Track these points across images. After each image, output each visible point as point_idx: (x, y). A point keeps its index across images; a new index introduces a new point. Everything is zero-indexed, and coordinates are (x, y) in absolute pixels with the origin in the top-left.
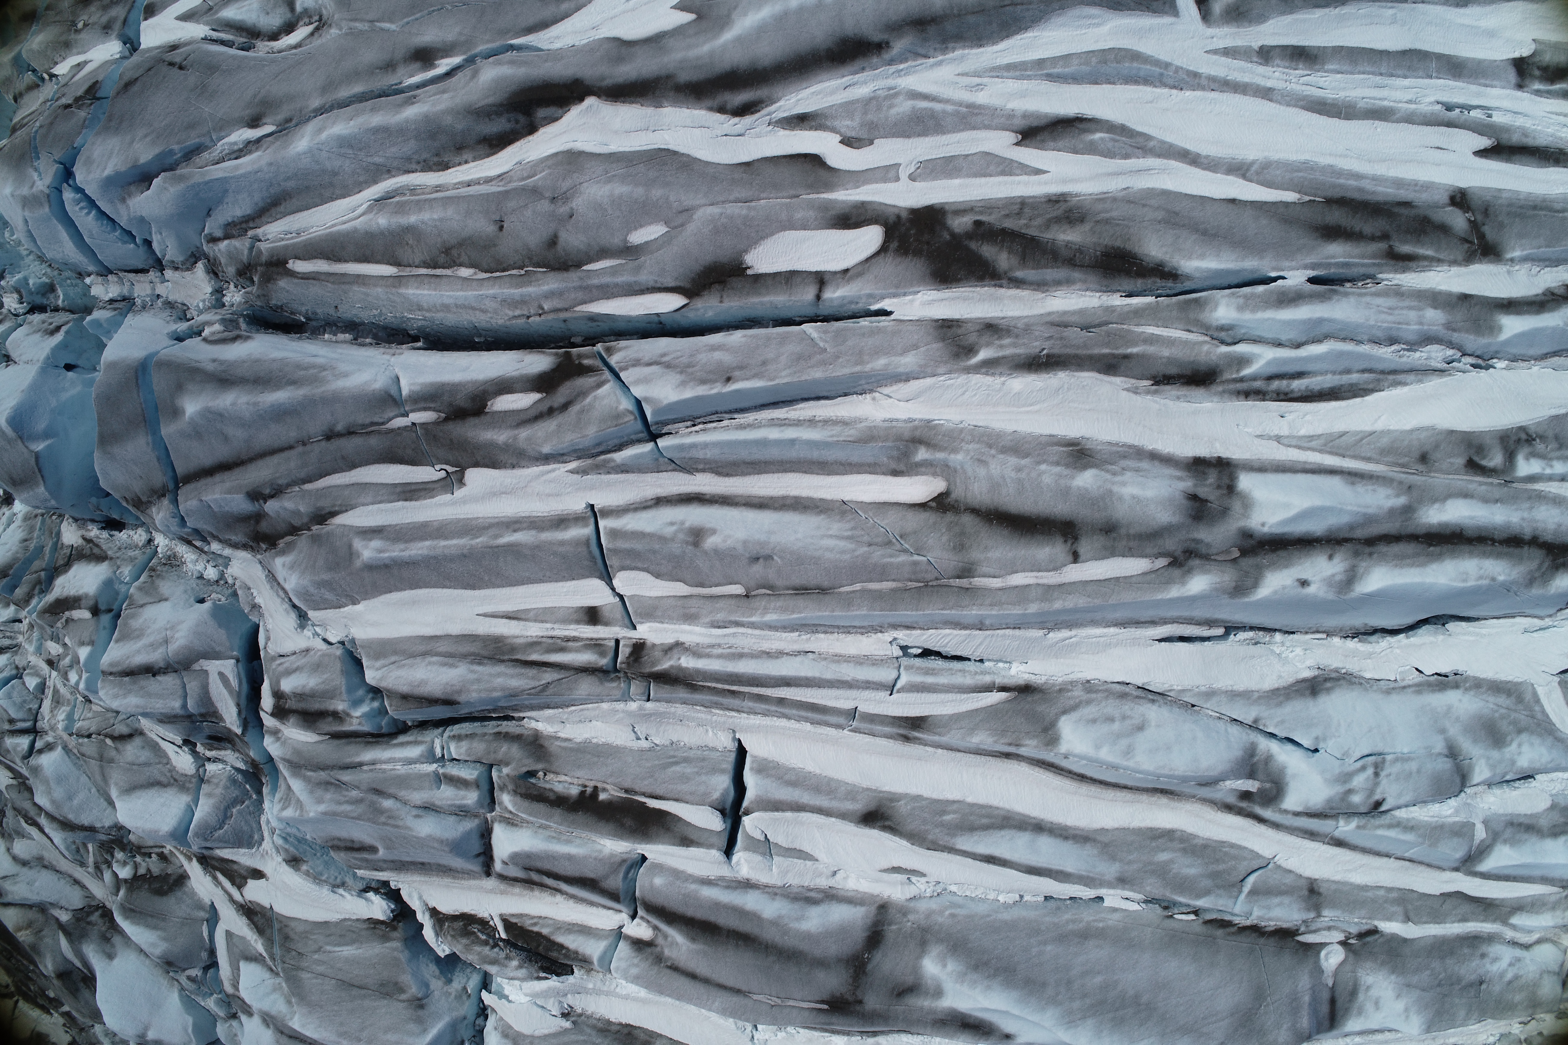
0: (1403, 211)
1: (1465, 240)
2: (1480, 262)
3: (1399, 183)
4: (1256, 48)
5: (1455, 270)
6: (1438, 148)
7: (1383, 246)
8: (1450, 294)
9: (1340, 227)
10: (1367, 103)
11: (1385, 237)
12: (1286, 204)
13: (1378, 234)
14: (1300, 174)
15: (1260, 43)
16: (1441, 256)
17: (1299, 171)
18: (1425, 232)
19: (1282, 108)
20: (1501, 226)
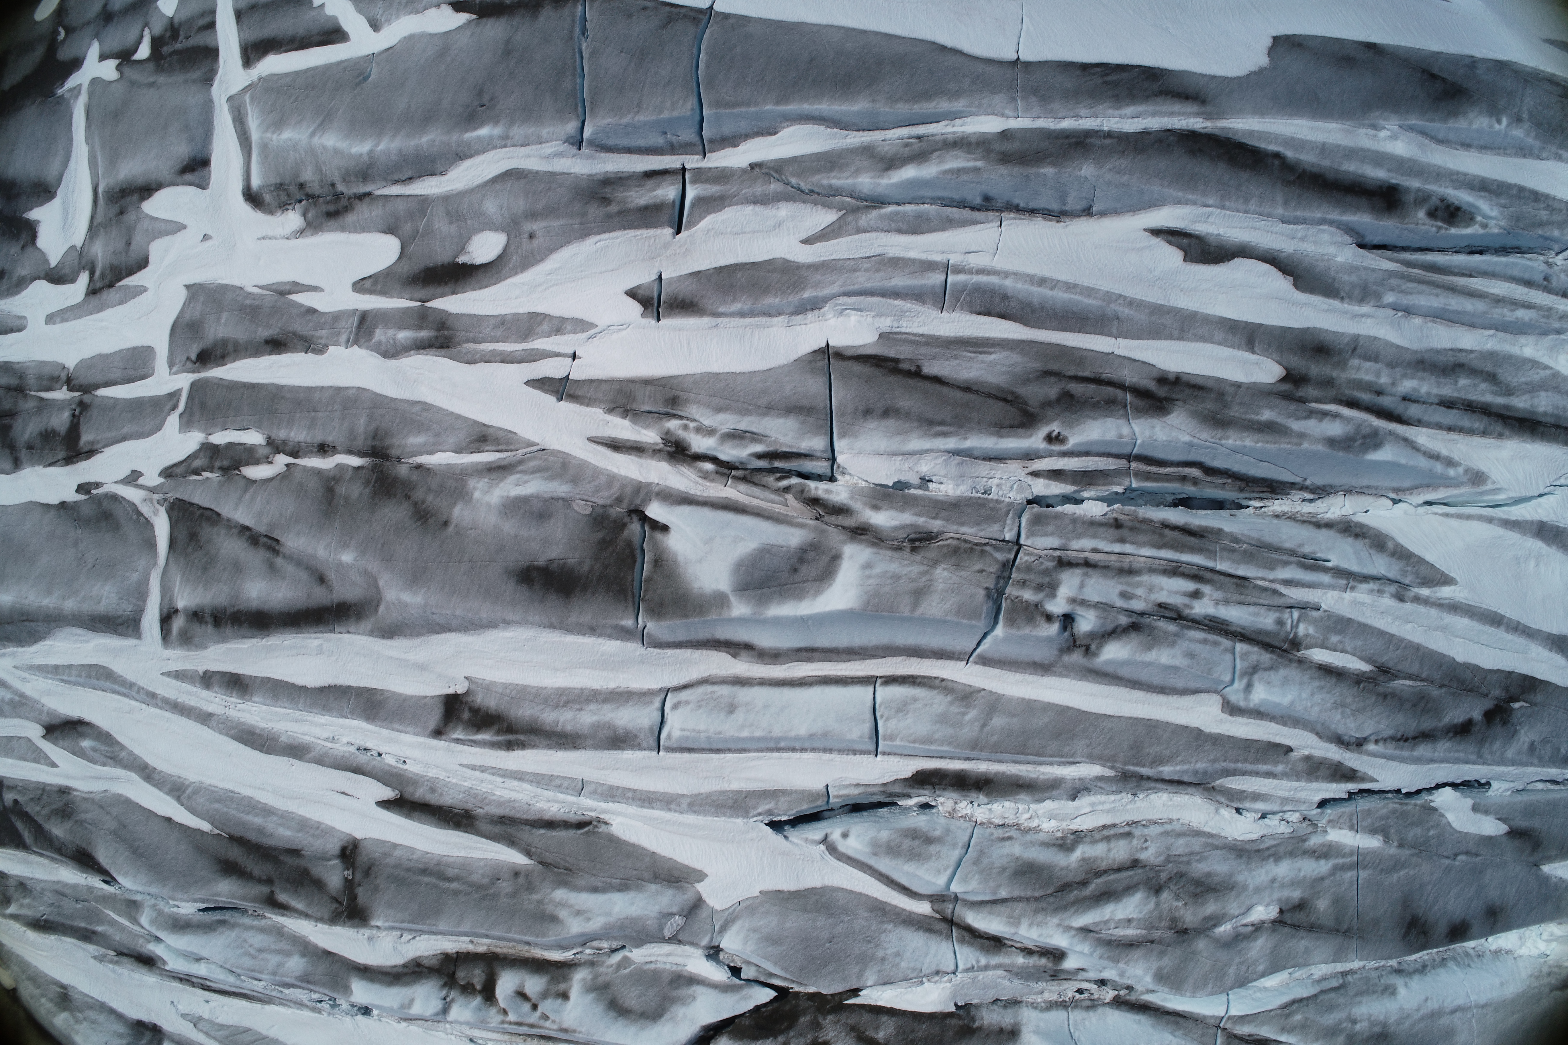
0: (289, 860)
1: (337, 901)
2: (343, 924)
3: (304, 824)
4: (201, 673)
5: (320, 925)
6: (343, 793)
7: (265, 889)
8: (316, 947)
9: (237, 863)
10: (289, 737)
11: (269, 881)
12: (202, 833)
13: (264, 878)
14: (216, 806)
15: (205, 668)
16: (310, 912)
17: (218, 801)
18: (302, 885)
19: (217, 735)
20: (376, 889)
